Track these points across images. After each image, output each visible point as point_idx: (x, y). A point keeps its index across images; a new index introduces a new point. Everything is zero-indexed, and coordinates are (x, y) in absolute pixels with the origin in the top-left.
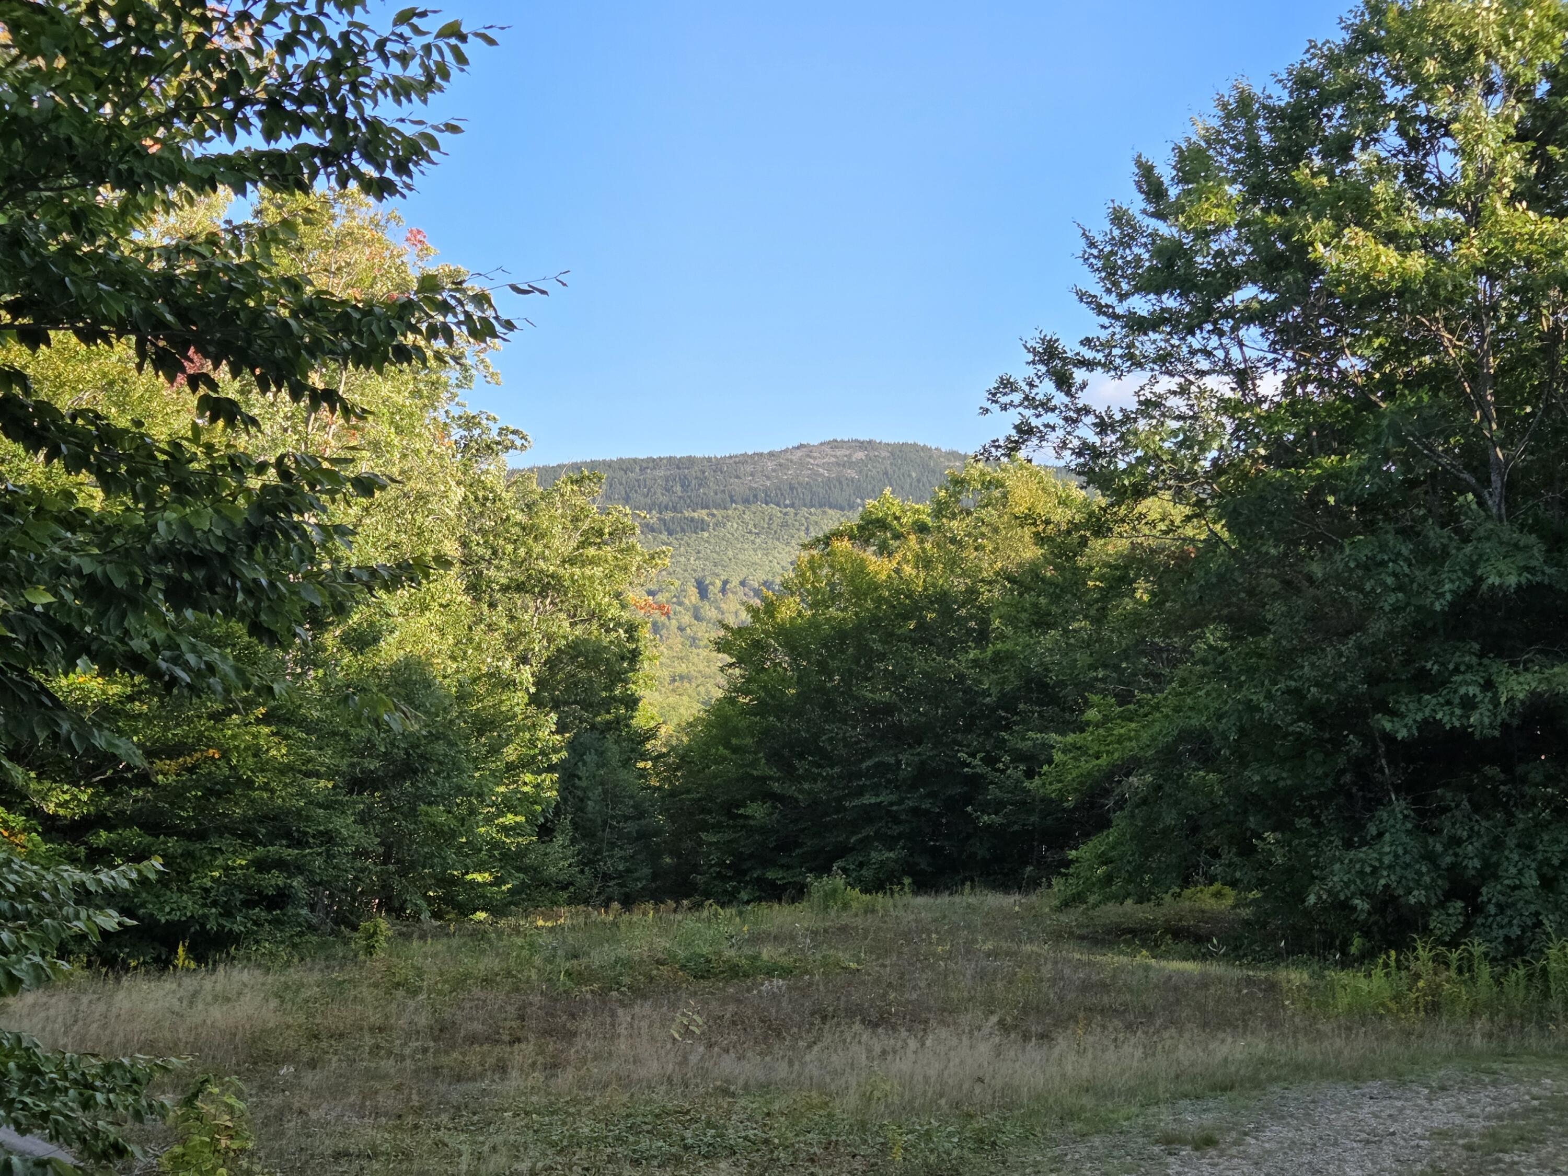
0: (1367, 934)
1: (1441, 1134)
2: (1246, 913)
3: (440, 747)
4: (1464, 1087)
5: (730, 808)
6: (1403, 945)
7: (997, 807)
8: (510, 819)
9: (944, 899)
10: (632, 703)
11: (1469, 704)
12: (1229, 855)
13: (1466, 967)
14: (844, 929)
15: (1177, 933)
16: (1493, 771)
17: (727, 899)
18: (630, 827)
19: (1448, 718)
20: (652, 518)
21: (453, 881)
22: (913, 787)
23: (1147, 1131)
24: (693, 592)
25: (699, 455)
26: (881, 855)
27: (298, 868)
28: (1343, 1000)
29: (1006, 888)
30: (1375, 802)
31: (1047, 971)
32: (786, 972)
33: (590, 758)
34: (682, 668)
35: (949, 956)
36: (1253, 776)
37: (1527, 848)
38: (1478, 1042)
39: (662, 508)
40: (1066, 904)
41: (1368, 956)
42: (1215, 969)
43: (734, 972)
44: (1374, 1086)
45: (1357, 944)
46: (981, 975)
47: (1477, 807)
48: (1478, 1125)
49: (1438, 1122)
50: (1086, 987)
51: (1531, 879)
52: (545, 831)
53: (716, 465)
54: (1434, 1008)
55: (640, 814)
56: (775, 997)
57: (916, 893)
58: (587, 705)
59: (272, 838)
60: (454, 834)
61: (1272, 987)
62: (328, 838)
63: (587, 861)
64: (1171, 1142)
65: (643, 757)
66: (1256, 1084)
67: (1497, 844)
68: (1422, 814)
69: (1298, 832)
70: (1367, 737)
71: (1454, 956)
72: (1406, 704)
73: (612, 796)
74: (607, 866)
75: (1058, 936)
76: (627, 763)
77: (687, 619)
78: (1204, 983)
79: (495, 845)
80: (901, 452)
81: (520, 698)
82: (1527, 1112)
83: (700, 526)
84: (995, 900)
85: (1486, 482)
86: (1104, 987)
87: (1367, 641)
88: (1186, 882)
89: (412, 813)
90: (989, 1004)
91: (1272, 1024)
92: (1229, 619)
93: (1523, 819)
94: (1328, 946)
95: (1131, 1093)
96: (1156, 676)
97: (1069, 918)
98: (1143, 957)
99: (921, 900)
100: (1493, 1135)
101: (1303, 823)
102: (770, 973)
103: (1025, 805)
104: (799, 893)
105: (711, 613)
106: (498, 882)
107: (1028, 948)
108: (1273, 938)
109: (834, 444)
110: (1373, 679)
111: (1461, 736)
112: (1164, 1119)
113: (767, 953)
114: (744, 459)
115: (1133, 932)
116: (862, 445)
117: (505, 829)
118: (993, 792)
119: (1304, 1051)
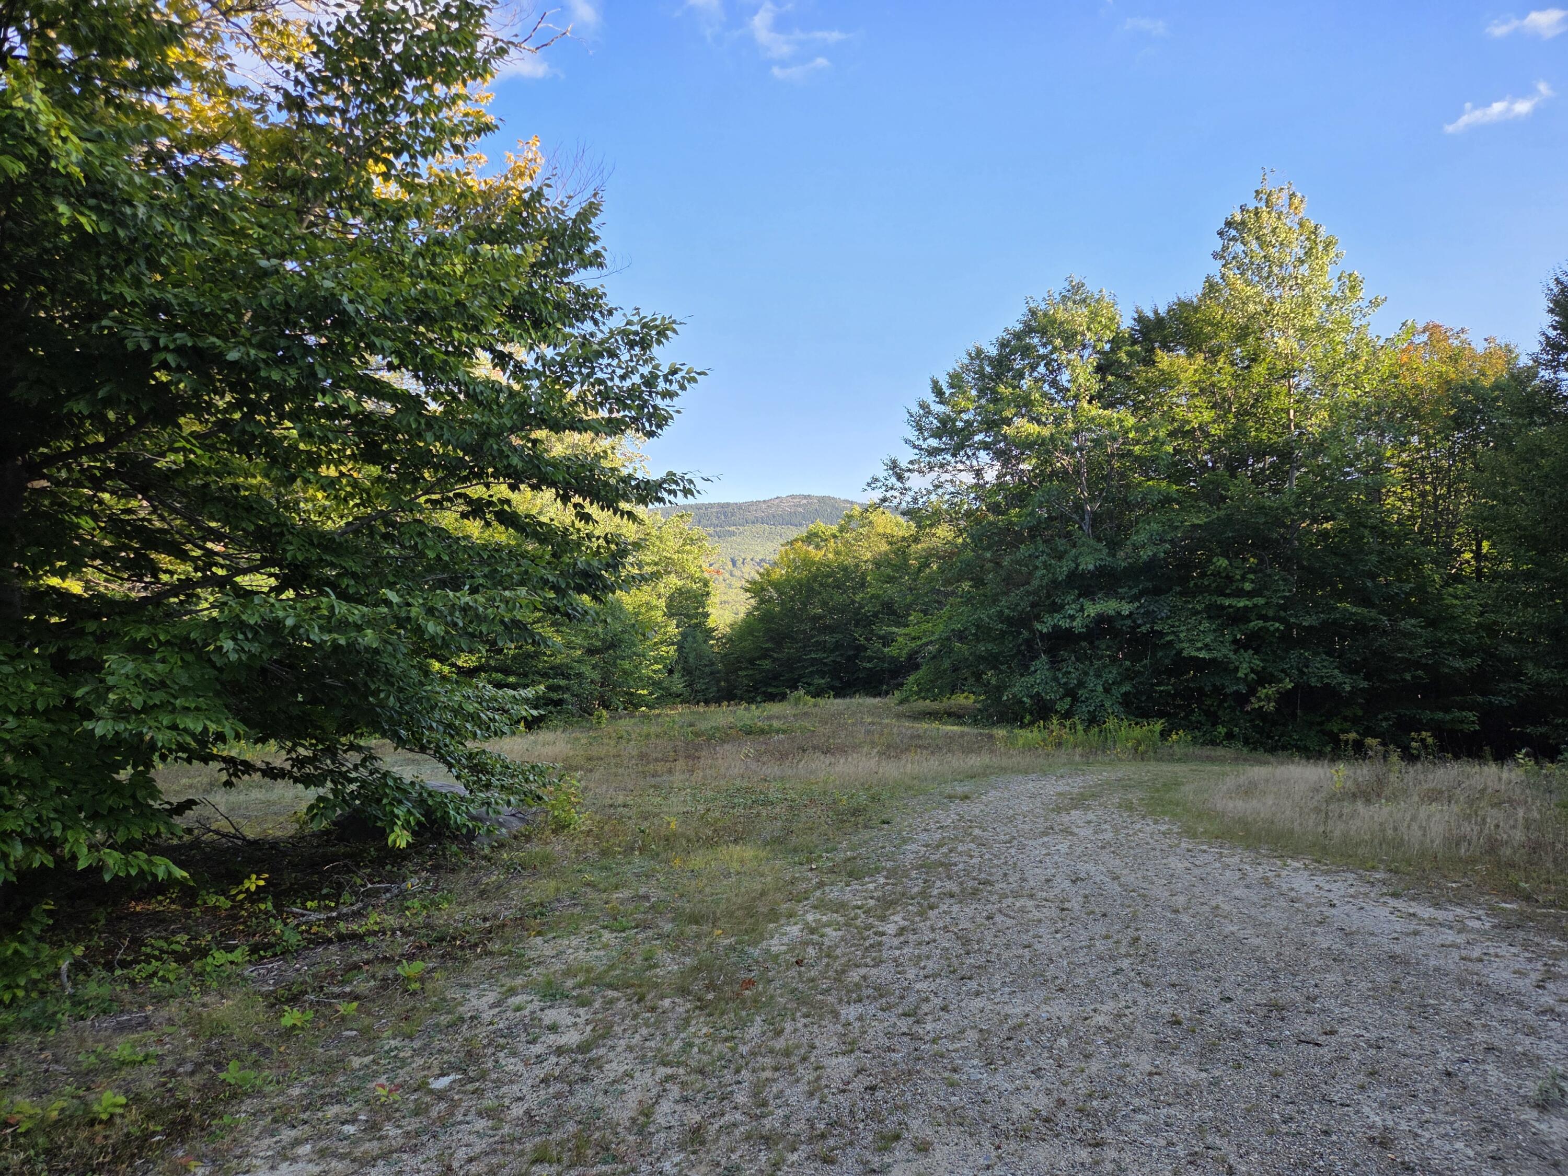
0: (1031, 714)
1: (1060, 794)
2: (978, 706)
3: (626, 636)
4: (1070, 776)
5: (751, 661)
6: (1046, 718)
7: (870, 659)
8: (656, 667)
9: (847, 700)
10: (706, 615)
11: (1072, 617)
12: (971, 680)
13: (1073, 727)
14: (806, 714)
15: (950, 715)
16: (1084, 644)
17: (751, 701)
18: (707, 669)
19: (1065, 624)
20: (711, 530)
21: (632, 694)
22: (832, 651)
23: (941, 793)
24: (730, 564)
25: (732, 501)
26: (819, 681)
27: (567, 689)
28: (1021, 742)
29: (875, 696)
30: (1035, 657)
31: (895, 730)
32: (784, 732)
33: (690, 639)
34: (725, 598)
35: (854, 725)
36: (982, 648)
37: (1098, 676)
38: (1077, 758)
39: (715, 526)
40: (901, 702)
41: (1032, 723)
42: (966, 729)
43: (762, 732)
44: (1034, 776)
45: (1028, 718)
46: (868, 732)
47: (1077, 659)
48: (1076, 790)
49: (1059, 789)
50: (912, 737)
51: (1100, 689)
52: (671, 672)
53: (739, 506)
54: (1059, 745)
55: (712, 664)
56: (780, 742)
57: (835, 697)
58: (687, 616)
59: (555, 676)
60: (632, 673)
61: (991, 736)
62: (580, 675)
63: (690, 685)
64: (951, 797)
65: (713, 638)
66: (985, 775)
67: (1086, 674)
68: (1052, 662)
69: (1001, 672)
70: (1032, 631)
71: (1068, 723)
72: (1047, 618)
73: (699, 657)
74: (698, 687)
75: (899, 716)
76: (706, 642)
77: (727, 575)
78: (962, 735)
79: (650, 678)
80: (822, 500)
81: (660, 613)
82: (1096, 786)
83: (733, 534)
84: (871, 701)
85: (1083, 519)
86: (919, 736)
87: (1030, 589)
88: (952, 693)
89: (615, 665)
90: (873, 744)
91: (992, 752)
92: (972, 579)
93: (1098, 664)
94: (1015, 720)
95: (934, 779)
96: (939, 602)
97: (904, 708)
98: (936, 725)
99: (838, 701)
100: (1082, 794)
101: (1003, 667)
102: (777, 732)
103: (882, 659)
104: (783, 697)
105: (737, 573)
106: (651, 694)
107: (886, 721)
108: (991, 716)
109: (793, 497)
110: (1033, 605)
111: (1069, 630)
112: (948, 790)
113: (776, 724)
114: (752, 504)
115: (930, 714)
116: (805, 497)
117: (655, 671)
118: (869, 653)
119: (1005, 762)
